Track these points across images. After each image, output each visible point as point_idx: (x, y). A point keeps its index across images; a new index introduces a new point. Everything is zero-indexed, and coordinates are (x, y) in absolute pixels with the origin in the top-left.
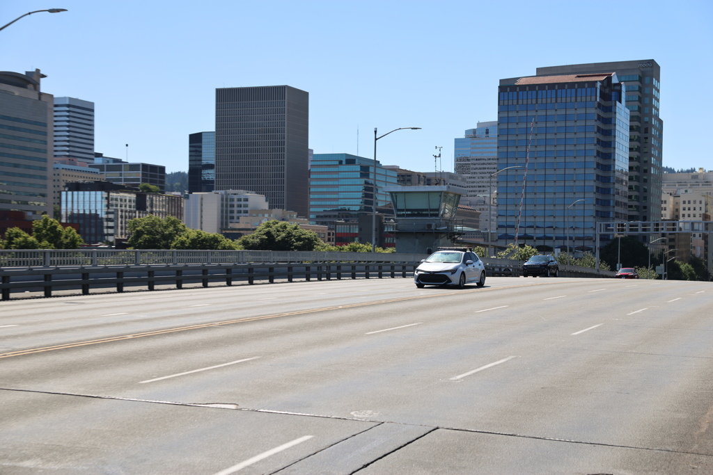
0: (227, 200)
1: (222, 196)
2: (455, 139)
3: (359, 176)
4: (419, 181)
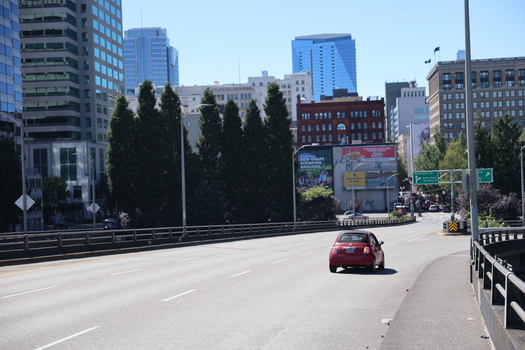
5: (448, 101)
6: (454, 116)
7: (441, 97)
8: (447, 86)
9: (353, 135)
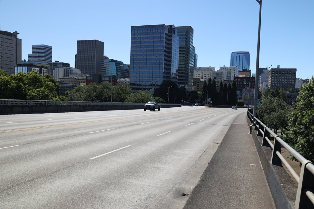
3: (115, 65)
5: (273, 79)
6: (274, 82)
7: (271, 77)
8: (273, 75)
9: (248, 86)
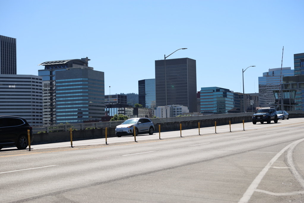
0: (172, 109)
1: (171, 107)
2: (259, 77)
3: (223, 97)
4: (247, 97)
